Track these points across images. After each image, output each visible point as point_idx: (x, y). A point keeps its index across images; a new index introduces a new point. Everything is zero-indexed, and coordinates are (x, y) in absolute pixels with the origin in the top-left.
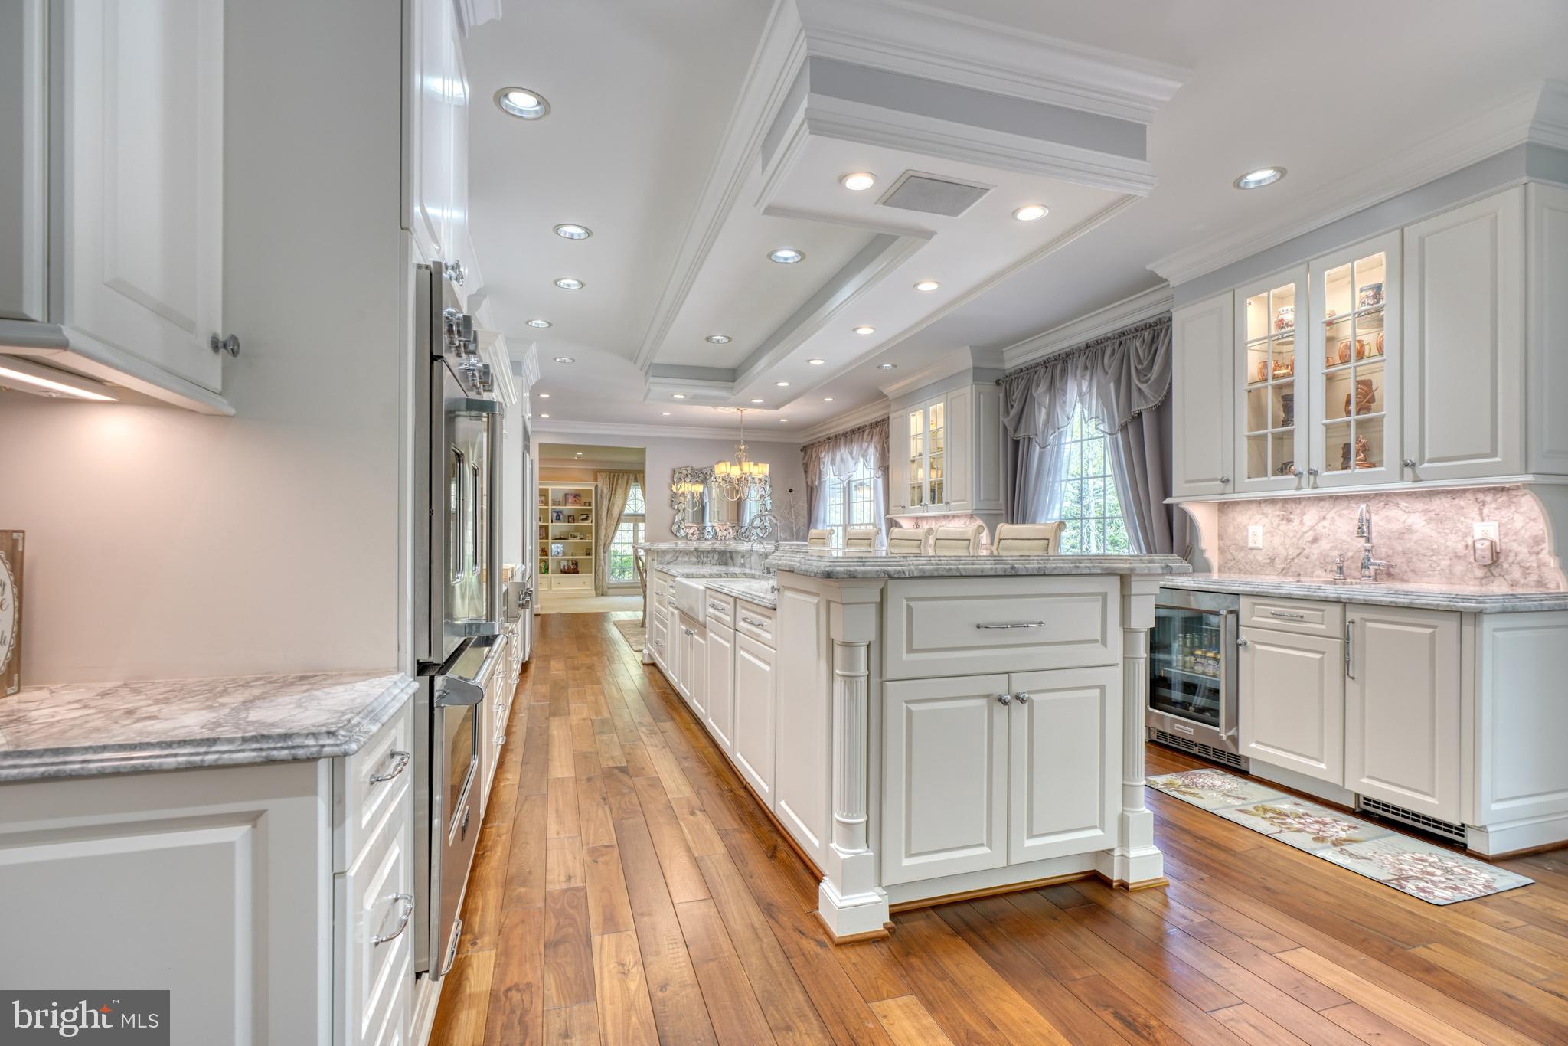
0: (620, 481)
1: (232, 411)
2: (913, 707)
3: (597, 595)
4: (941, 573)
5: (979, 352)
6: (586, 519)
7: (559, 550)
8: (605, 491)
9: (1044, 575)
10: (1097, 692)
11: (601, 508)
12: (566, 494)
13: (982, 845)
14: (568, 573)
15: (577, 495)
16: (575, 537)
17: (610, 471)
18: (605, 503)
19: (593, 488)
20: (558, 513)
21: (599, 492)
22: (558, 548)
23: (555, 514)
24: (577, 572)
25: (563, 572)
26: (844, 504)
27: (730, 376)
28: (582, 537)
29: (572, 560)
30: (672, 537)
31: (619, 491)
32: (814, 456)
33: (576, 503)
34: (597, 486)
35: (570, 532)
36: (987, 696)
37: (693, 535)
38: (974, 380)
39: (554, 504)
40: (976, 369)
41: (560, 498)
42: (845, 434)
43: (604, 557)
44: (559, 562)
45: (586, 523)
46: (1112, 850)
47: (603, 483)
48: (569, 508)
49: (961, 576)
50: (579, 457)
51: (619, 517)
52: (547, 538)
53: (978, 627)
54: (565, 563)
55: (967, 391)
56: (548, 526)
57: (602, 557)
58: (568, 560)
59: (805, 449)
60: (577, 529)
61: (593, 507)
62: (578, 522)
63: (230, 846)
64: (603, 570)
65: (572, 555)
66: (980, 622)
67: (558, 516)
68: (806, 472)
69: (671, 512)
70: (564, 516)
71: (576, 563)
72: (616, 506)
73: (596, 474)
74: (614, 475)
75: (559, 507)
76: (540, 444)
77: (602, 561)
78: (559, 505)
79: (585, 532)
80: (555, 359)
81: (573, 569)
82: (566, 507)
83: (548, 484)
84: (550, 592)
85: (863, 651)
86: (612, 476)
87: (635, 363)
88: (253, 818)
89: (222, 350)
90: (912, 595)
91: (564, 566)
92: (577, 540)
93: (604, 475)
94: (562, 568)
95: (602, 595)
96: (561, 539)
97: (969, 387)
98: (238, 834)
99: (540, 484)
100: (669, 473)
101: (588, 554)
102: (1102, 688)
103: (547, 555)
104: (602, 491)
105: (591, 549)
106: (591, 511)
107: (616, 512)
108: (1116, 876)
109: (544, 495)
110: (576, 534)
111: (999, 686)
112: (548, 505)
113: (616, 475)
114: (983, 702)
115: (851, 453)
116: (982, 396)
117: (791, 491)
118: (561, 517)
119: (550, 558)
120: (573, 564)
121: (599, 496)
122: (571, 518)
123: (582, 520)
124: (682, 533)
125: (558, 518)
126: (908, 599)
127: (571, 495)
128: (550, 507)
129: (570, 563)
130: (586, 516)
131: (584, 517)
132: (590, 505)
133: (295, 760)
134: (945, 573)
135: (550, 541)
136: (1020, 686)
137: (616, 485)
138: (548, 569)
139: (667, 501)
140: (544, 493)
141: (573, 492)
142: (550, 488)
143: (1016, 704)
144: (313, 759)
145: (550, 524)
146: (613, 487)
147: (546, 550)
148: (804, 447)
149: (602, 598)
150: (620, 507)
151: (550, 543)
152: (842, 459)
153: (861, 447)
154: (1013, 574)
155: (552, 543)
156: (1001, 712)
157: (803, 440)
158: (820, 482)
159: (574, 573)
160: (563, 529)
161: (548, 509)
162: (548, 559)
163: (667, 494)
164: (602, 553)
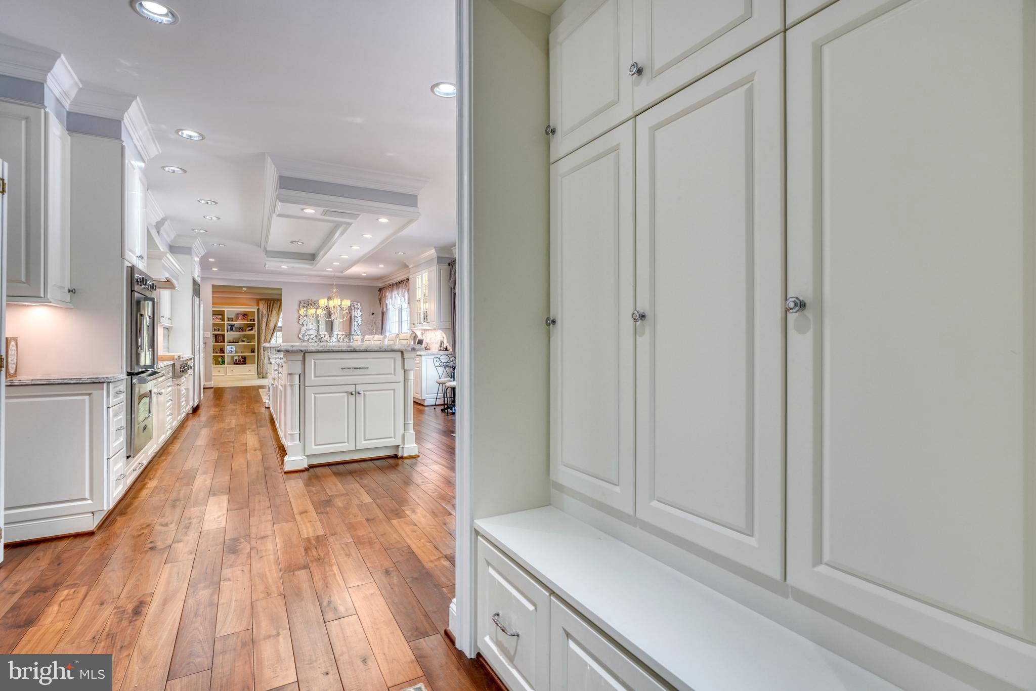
0: (275, 306)
1: (73, 307)
2: (317, 395)
3: (259, 378)
4: (325, 350)
5: (439, 249)
6: (252, 330)
7: (232, 349)
8: (265, 312)
9: (367, 351)
10: (392, 391)
11: (262, 323)
12: (237, 314)
13: (345, 442)
14: (239, 364)
15: (245, 315)
16: (244, 341)
17: (268, 300)
18: (265, 320)
19: (256, 311)
20: (232, 326)
21: (261, 313)
22: (231, 348)
23: (229, 327)
24: (245, 364)
25: (235, 363)
26: (399, 322)
27: (312, 257)
28: (248, 341)
29: (242, 356)
30: (298, 340)
31: (274, 312)
32: (384, 294)
33: (244, 319)
34: (258, 309)
35: (239, 338)
36: (346, 392)
37: (312, 339)
38: (438, 263)
39: (229, 320)
40: (438, 257)
41: (233, 316)
42: (396, 284)
43: (264, 354)
44: (232, 357)
45: (251, 333)
46: (399, 446)
47: (263, 307)
48: (239, 323)
49: (333, 352)
50: (245, 291)
51: (274, 329)
52: (224, 342)
53: (342, 369)
54: (237, 358)
55: (434, 268)
56: (224, 334)
57: (262, 354)
58: (239, 356)
59: (380, 290)
60: (245, 336)
61: (256, 322)
62: (245, 331)
63: (85, 399)
64: (263, 362)
65: (242, 353)
66: (343, 367)
67: (231, 328)
68: (380, 303)
69: (298, 326)
70: (236, 328)
71: (244, 358)
72: (272, 322)
73: (258, 301)
74: (271, 302)
75: (232, 322)
76: (213, 286)
77: (263, 356)
78: (232, 321)
79: (250, 338)
80: (213, 244)
81: (243, 361)
82: (238, 322)
83: (224, 308)
84: (226, 377)
85: (297, 377)
86: (269, 302)
87: (260, 247)
88: (89, 394)
89: (71, 292)
90: (316, 358)
91: (236, 360)
92: (245, 343)
93: (263, 302)
94: (234, 361)
95: (263, 378)
96: (234, 342)
97: (435, 266)
98: (87, 398)
99: (213, 307)
100: (297, 303)
101: (253, 352)
102: (394, 390)
103: (224, 353)
104: (262, 312)
105: (255, 349)
106: (254, 324)
107: (272, 325)
108: (400, 454)
109: (222, 315)
110: (244, 339)
111: (351, 389)
112: (224, 321)
113: (272, 302)
114: (346, 394)
115: (398, 294)
116: (442, 271)
117: (373, 314)
118: (234, 328)
119: (226, 354)
120: (242, 358)
121: (260, 315)
122: (241, 329)
123: (249, 330)
124: (306, 338)
125: (232, 329)
126: (314, 359)
127: (241, 314)
128: (226, 322)
129: (240, 358)
130: (251, 327)
131: (250, 328)
132: (254, 320)
133: (100, 382)
134: (327, 351)
135: (226, 344)
136: (359, 388)
137: (272, 308)
138: (224, 362)
139: (296, 319)
140: (219, 314)
141: (242, 313)
142: (226, 310)
143: (357, 395)
144: (103, 382)
145: (226, 333)
146: (270, 310)
147: (223, 349)
148: (380, 289)
149: (263, 379)
150: (275, 322)
151: (226, 346)
152: (395, 297)
153: (402, 290)
154: (355, 351)
155: (227, 345)
156: (352, 398)
157: (381, 285)
158: (387, 310)
159: (243, 364)
160: (236, 336)
161: (224, 323)
162: (224, 356)
163: (296, 315)
164: (262, 352)
